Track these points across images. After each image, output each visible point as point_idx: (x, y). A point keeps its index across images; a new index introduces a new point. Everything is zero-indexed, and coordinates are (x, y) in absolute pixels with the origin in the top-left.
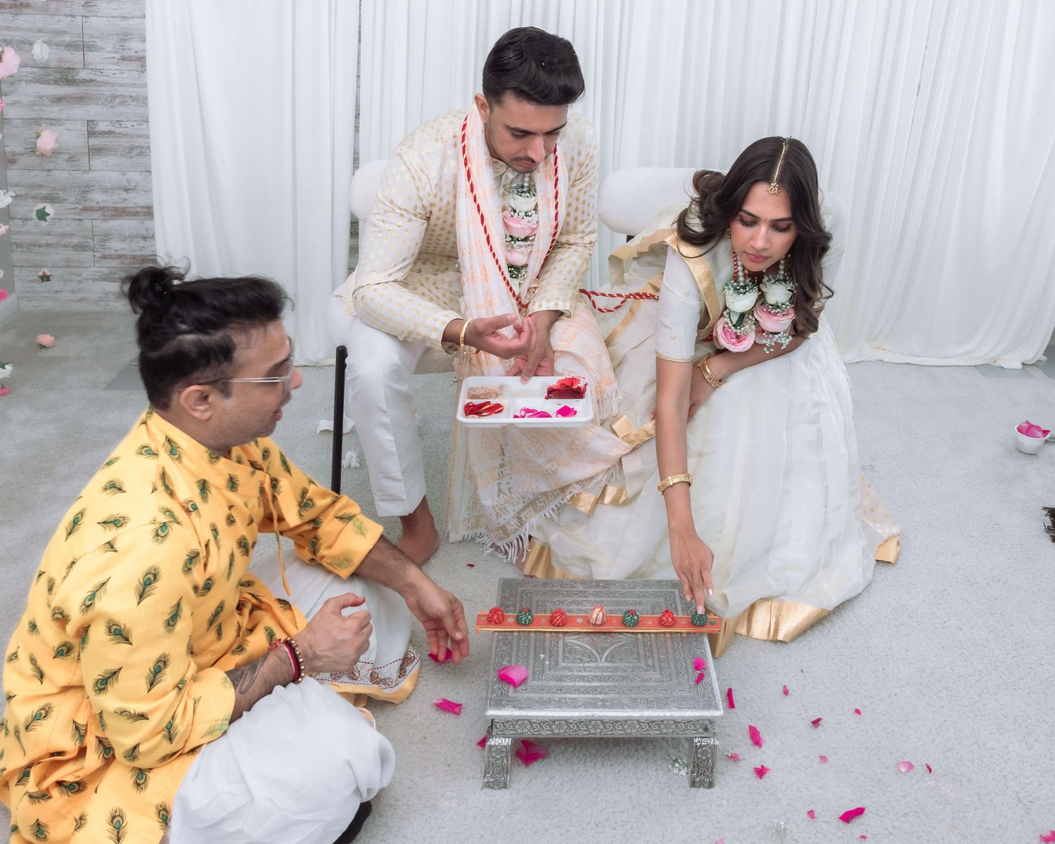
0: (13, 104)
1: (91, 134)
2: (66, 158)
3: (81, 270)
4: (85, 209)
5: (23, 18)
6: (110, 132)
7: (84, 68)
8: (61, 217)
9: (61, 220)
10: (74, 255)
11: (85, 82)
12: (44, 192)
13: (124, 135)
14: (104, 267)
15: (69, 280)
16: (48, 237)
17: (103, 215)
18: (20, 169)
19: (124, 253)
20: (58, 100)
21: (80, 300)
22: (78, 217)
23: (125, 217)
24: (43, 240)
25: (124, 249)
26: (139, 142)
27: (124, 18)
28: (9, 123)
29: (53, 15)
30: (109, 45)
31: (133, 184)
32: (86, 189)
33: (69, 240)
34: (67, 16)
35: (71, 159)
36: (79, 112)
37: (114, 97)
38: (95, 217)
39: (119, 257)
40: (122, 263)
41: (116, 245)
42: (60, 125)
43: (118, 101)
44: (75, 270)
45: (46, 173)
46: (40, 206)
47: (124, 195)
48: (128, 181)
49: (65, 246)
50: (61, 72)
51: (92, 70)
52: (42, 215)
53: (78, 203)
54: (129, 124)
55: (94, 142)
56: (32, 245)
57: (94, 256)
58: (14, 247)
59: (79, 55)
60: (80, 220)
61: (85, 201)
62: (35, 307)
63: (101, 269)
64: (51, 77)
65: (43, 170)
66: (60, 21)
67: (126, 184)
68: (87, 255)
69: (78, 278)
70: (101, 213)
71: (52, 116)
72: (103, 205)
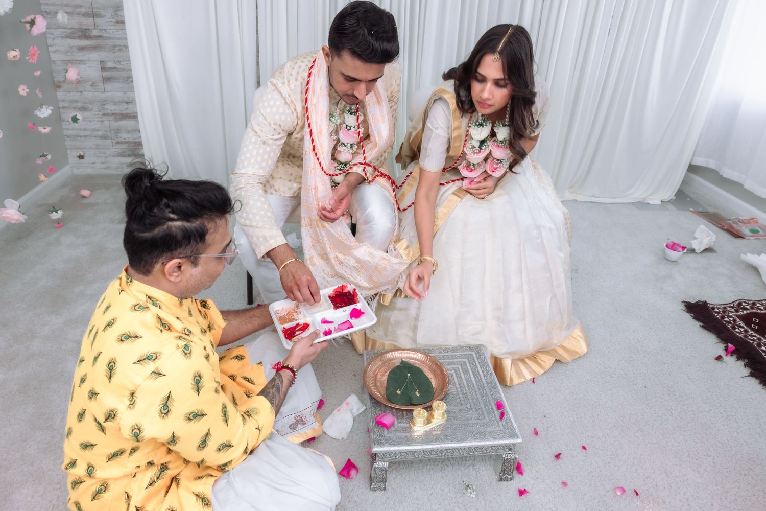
0: (56, 52)
1: (103, 69)
2: (90, 84)
3: (106, 150)
4: (104, 115)
6: (114, 68)
7: (95, 29)
8: (91, 119)
9: (91, 121)
10: (100, 142)
11: (97, 37)
12: (79, 105)
13: (122, 70)
14: (119, 148)
15: (100, 157)
16: (84, 132)
17: (116, 118)
18: (64, 92)
19: (129, 140)
20: (82, 49)
21: (108, 168)
22: (100, 120)
23: (129, 119)
24: (82, 133)
25: (128, 138)
28: (55, 63)
30: (108, 14)
31: (131, 99)
32: (104, 103)
33: (96, 133)
35: (93, 85)
36: (95, 56)
37: (114, 46)
38: (111, 119)
39: (126, 142)
40: (129, 146)
41: (124, 136)
42: (85, 64)
43: (117, 48)
44: (102, 151)
45: (79, 94)
46: (73, 114)
47: (126, 106)
48: (128, 98)
49: (95, 137)
50: (81, 31)
51: (100, 29)
52: (75, 119)
53: (100, 111)
54: (125, 63)
55: (105, 74)
56: (76, 136)
57: (112, 142)
58: (66, 138)
59: (91, 20)
60: (102, 121)
61: (104, 110)
62: (81, 172)
63: (117, 150)
64: (76, 35)
65: (78, 92)
67: (126, 99)
68: (108, 142)
69: (105, 155)
70: (113, 117)
71: (79, 59)
72: (114, 112)
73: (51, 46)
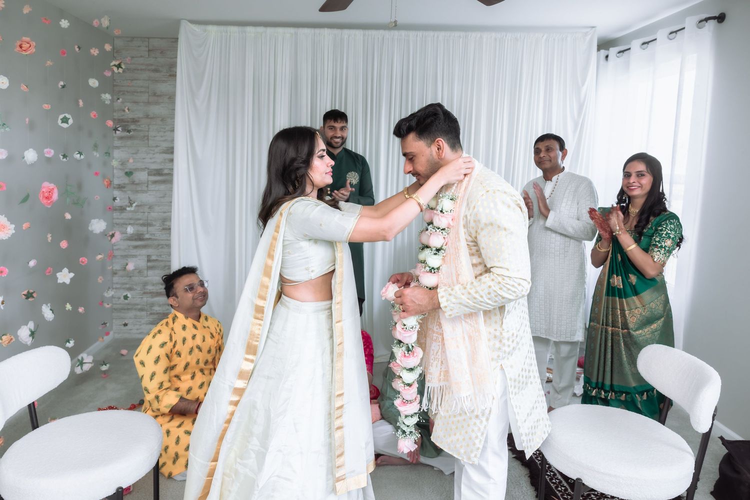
0: (117, 249)
1: (149, 261)
2: (137, 272)
3: (141, 320)
4: (144, 293)
5: (124, 214)
6: (157, 260)
7: (147, 234)
8: (134, 297)
9: (134, 299)
10: (138, 313)
11: (147, 239)
12: (127, 287)
13: (162, 261)
14: (151, 318)
15: (136, 324)
16: (128, 306)
17: (152, 295)
18: (119, 277)
19: (160, 312)
20: (136, 247)
22: (141, 297)
23: (161, 296)
25: (159, 310)
26: (167, 264)
27: (165, 212)
28: (116, 257)
29: (136, 212)
30: (158, 224)
32: (145, 284)
33: (137, 307)
34: (142, 212)
35: (140, 272)
36: (144, 252)
37: (159, 245)
38: (148, 296)
39: (157, 314)
41: (157, 308)
42: (137, 258)
43: (160, 247)
44: (139, 320)
46: (125, 294)
49: (135, 309)
50: (138, 236)
51: (150, 234)
52: (126, 297)
53: (141, 291)
54: (164, 256)
55: (150, 264)
56: (121, 309)
57: (147, 314)
58: (114, 311)
59: (145, 229)
60: (142, 298)
61: (145, 290)
62: (121, 336)
63: (149, 319)
64: (134, 238)
65: (128, 277)
66: (139, 215)
68: (144, 313)
69: (140, 323)
70: (150, 295)
71: (133, 254)
72: (151, 291)
73: (115, 246)
